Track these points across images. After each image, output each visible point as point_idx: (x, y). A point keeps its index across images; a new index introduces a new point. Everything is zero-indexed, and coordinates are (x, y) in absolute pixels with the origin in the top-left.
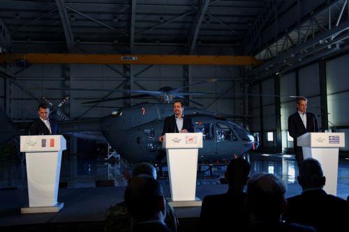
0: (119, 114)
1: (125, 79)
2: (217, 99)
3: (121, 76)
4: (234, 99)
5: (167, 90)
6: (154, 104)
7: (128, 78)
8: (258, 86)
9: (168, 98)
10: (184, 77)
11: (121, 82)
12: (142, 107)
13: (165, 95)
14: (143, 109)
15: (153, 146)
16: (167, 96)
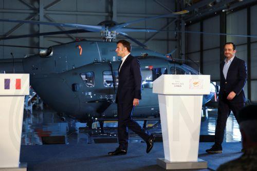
0: (48, 53)
1: (32, 11)
3: (28, 8)
4: (168, 40)
5: (109, 24)
6: (93, 42)
7: (37, 11)
8: (198, 25)
9: (110, 35)
10: (107, 11)
11: (28, 15)
12: (78, 46)
13: (107, 31)
14: (80, 47)
15: (92, 95)
16: (109, 33)
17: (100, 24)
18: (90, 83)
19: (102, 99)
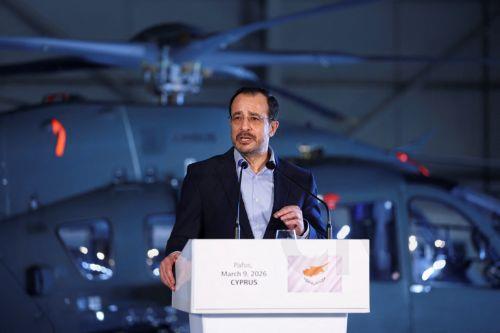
2: (400, 87)
5: (173, 38)
6: (106, 106)
9: (180, 79)
12: (49, 122)
13: (166, 63)
14: (56, 127)
15: (104, 309)
16: (176, 70)
17: (140, 38)
18: (97, 261)
19: (136, 325)
